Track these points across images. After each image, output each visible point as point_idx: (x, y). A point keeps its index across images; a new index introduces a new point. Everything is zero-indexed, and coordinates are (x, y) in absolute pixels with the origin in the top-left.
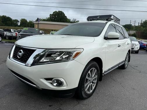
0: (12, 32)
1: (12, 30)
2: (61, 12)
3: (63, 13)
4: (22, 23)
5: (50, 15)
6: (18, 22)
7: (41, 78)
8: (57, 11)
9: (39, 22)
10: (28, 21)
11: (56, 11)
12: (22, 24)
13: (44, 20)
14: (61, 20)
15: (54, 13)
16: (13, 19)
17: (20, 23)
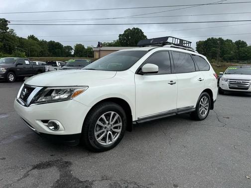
0: (58, 65)
1: (57, 62)
2: (137, 29)
3: (141, 30)
4: (77, 50)
5: (120, 35)
6: (72, 49)
7: (37, 120)
8: (131, 29)
9: (101, 49)
10: (86, 47)
11: (129, 29)
12: (77, 53)
13: (110, 45)
14: (136, 44)
15: (125, 32)
16: (64, 46)
17: (75, 51)
